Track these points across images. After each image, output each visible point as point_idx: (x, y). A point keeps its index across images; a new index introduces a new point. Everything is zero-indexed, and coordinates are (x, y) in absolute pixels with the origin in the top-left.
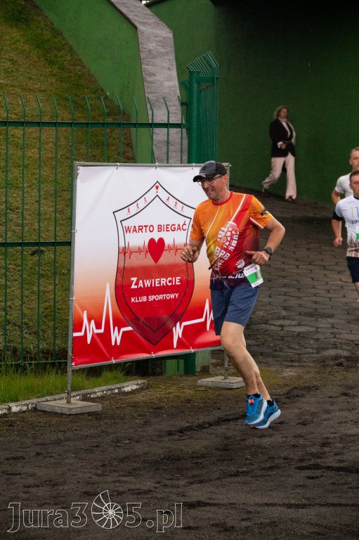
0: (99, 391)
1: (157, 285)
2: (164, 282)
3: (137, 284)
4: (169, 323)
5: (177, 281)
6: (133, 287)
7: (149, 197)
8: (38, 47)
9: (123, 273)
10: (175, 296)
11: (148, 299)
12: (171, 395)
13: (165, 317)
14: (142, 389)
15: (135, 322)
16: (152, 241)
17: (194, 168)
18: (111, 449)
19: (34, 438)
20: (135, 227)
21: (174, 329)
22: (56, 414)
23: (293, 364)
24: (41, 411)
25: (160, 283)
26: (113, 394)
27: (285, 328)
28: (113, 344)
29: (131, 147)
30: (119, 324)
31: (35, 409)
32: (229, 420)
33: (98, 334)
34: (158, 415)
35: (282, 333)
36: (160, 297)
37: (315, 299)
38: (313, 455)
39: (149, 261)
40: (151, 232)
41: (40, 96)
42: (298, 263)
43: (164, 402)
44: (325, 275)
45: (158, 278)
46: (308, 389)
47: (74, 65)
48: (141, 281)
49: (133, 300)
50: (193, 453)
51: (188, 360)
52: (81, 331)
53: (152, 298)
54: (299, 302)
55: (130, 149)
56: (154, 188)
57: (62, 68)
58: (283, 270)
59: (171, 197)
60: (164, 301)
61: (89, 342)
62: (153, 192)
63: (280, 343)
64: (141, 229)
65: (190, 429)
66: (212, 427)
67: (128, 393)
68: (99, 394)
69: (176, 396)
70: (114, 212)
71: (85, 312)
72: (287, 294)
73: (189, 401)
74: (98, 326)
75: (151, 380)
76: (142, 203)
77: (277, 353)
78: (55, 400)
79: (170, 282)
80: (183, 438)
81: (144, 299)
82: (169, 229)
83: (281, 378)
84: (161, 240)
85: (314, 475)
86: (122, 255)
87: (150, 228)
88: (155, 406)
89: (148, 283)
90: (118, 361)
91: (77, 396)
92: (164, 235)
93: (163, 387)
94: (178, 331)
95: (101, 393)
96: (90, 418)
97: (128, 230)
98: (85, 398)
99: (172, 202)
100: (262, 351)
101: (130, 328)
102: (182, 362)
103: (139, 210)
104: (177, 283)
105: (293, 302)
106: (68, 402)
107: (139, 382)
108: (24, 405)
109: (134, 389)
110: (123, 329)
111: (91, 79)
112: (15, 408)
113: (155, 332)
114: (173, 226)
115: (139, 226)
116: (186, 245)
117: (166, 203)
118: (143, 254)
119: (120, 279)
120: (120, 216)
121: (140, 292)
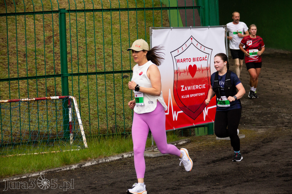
1: (194, 89)
2: (197, 87)
3: (184, 88)
4: (201, 108)
5: (204, 86)
6: (182, 90)
7: (188, 44)
9: (177, 84)
10: (203, 94)
12: (204, 145)
13: (199, 105)
14: (188, 143)
15: (184, 108)
16: (190, 66)
17: (210, 28)
18: (180, 173)
20: (181, 59)
21: (203, 111)
23: (262, 127)
25: (195, 87)
27: (254, 110)
28: (174, 120)
30: (176, 110)
34: (200, 155)
35: (253, 112)
36: (196, 95)
39: (189, 77)
40: (190, 62)
43: (201, 148)
45: (194, 85)
46: (274, 138)
48: (186, 87)
49: (182, 97)
50: (223, 172)
51: (209, 126)
53: (192, 96)
56: (190, 39)
59: (198, 43)
60: (198, 97)
62: (190, 41)
63: (253, 117)
64: (185, 61)
65: (217, 161)
66: (229, 159)
69: (207, 145)
70: (171, 52)
73: (214, 147)
76: (184, 47)
79: (200, 87)
80: (216, 165)
81: (188, 96)
82: (199, 60)
83: (257, 134)
84: (195, 66)
85: (287, 179)
86: (176, 74)
87: (189, 60)
89: (189, 88)
90: (177, 129)
92: (196, 63)
93: (199, 142)
94: (205, 112)
96: (165, 158)
97: (178, 61)
99: (199, 46)
101: (182, 112)
103: (183, 51)
104: (204, 88)
106: (153, 151)
107: (187, 140)
108: (130, 154)
109: (184, 143)
110: (178, 112)
112: (125, 156)
113: (194, 113)
114: (200, 58)
115: (184, 59)
116: (207, 68)
117: (197, 47)
118: (186, 73)
119: (176, 87)
120: (174, 54)
121: (185, 93)
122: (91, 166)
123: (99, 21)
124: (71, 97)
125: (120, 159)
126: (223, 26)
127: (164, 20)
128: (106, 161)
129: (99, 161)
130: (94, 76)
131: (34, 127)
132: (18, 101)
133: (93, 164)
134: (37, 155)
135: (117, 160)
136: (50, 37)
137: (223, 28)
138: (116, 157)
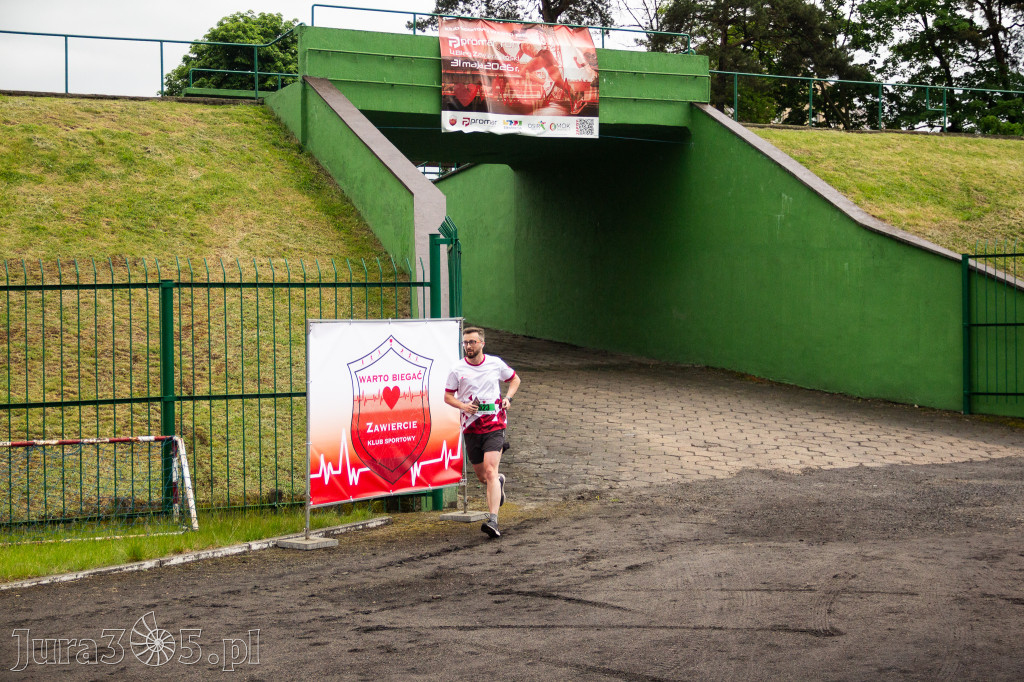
0: (342, 528)
1: (393, 429)
2: (400, 426)
3: (373, 428)
4: (407, 463)
5: (414, 425)
6: (369, 431)
7: (383, 349)
8: (327, 213)
9: (358, 419)
10: (412, 439)
11: (384, 441)
12: (410, 530)
13: (403, 458)
14: (387, 524)
15: (372, 462)
16: (387, 389)
18: (327, 581)
19: (261, 572)
20: (369, 377)
21: (412, 468)
22: (293, 549)
23: (539, 498)
24: (281, 548)
25: (396, 427)
26: (356, 530)
27: (542, 466)
28: (351, 484)
29: (410, 304)
30: (356, 466)
31: (276, 546)
32: (450, 551)
33: (336, 476)
34: (389, 548)
35: (538, 471)
36: (397, 440)
37: (578, 438)
38: (511, 581)
39: (385, 407)
40: (386, 381)
41: (327, 258)
42: (571, 406)
43: (400, 536)
44: (595, 417)
45: (394, 423)
46: (539, 521)
47: (362, 229)
48: (376, 426)
49: (369, 443)
50: (402, 581)
51: (436, 495)
52: (318, 473)
53: (388, 441)
55: (408, 306)
56: (388, 341)
57: (350, 233)
58: (557, 413)
59: (404, 349)
60: (401, 445)
61: (327, 482)
62: (387, 345)
63: (534, 479)
64: (376, 379)
65: (412, 559)
66: (432, 558)
67: (372, 529)
68: (343, 531)
69: (415, 530)
71: (322, 456)
72: (555, 435)
73: (424, 534)
74: (336, 468)
75: (398, 516)
76: (376, 356)
77: (527, 489)
78: (297, 537)
79: (406, 426)
80: (399, 568)
81: (381, 442)
82: (404, 378)
83: (520, 511)
84: (396, 389)
85: (501, 599)
86: (356, 403)
87: (386, 378)
88: (390, 539)
89: (384, 428)
90: (356, 499)
91: (320, 533)
92: (398, 383)
93: (407, 522)
94: (416, 471)
95: (345, 530)
96: (324, 552)
97: (362, 380)
98: (327, 535)
99: (406, 354)
100: (515, 487)
101: (367, 469)
102: (430, 499)
103: (373, 362)
104: (414, 427)
105: (557, 442)
106: (307, 539)
107: (384, 519)
108: (265, 543)
109: (379, 524)
110: (360, 470)
111: (377, 242)
112: (255, 546)
113: (393, 471)
114: (408, 376)
115: (373, 376)
116: (422, 392)
117: (400, 355)
118: (378, 401)
119: (355, 424)
120: (354, 367)
121: (376, 436)
122: (183, 564)
123: (283, 301)
124: (176, 438)
125: (244, 553)
126: (455, 318)
127: (403, 301)
128: (216, 555)
129: (199, 555)
130: (255, 401)
131: (124, 491)
132: (77, 443)
133: (187, 560)
134: (100, 541)
135: (236, 554)
136: (189, 326)
137: (455, 322)
138: (236, 549)
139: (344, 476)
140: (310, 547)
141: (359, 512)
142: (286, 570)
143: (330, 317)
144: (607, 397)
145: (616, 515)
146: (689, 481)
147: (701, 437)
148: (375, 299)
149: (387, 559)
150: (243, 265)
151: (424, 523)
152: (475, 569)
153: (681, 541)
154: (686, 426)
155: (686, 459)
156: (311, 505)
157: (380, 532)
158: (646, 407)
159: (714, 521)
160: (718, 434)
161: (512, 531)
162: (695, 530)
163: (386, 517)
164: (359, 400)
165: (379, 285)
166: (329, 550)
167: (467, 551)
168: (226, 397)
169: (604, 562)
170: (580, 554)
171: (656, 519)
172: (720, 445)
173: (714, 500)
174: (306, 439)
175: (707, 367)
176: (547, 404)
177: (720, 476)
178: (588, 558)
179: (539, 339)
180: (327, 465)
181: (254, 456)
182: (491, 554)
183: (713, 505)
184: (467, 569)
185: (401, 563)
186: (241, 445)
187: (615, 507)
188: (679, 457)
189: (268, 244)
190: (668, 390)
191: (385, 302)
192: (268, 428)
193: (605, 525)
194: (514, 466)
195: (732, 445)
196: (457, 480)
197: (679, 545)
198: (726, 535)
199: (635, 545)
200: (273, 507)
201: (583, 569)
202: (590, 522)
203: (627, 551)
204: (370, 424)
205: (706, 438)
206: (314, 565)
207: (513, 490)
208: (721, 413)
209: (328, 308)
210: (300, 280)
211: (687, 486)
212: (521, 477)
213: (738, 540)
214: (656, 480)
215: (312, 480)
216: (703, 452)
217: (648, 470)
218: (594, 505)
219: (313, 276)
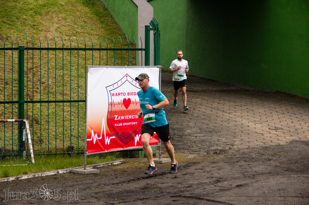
0: (101, 164)
1: (127, 119)
2: (131, 117)
3: (117, 118)
4: (133, 135)
6: (116, 119)
7: (123, 80)
8: (97, 15)
9: (111, 113)
10: (136, 123)
11: (123, 124)
12: (134, 166)
13: (131, 132)
14: (122, 163)
15: (116, 134)
17: (144, 68)
18: (94, 189)
19: (63, 184)
20: (116, 93)
21: (135, 137)
22: (79, 174)
23: (195, 153)
24: (73, 173)
25: (129, 118)
26: (108, 165)
27: (197, 138)
28: (106, 144)
30: (108, 135)
31: (70, 172)
32: (153, 177)
33: (99, 140)
34: (123, 174)
35: (195, 140)
36: (129, 124)
37: (215, 125)
38: (181, 191)
39: (123, 108)
42: (212, 109)
43: (129, 169)
44: (223, 115)
45: (128, 115)
46: (195, 163)
47: (113, 23)
48: (119, 117)
49: (115, 125)
50: (129, 190)
52: (91, 138)
53: (124, 124)
54: (207, 126)
56: (126, 76)
58: (205, 112)
59: (133, 80)
60: (131, 125)
61: (94, 143)
62: (125, 78)
63: (193, 144)
64: (120, 95)
65: (134, 180)
66: (143, 179)
67: (116, 165)
68: (102, 166)
70: (106, 87)
71: (93, 130)
72: (204, 123)
73: (140, 168)
74: (99, 136)
76: (120, 83)
77: (190, 148)
78: (80, 168)
79: (133, 117)
80: (128, 184)
81: (121, 124)
82: (133, 94)
83: (186, 159)
84: (129, 99)
85: (176, 200)
86: (110, 106)
87: (124, 94)
88: (124, 170)
89: (123, 118)
90: (108, 151)
91: (91, 166)
92: (130, 97)
93: (132, 163)
94: (137, 139)
95: (103, 165)
97: (113, 95)
98: (94, 167)
99: (134, 83)
100: (184, 147)
101: (114, 137)
103: (118, 86)
104: (137, 118)
105: (204, 126)
106: (85, 169)
107: (121, 161)
108: (65, 170)
109: (119, 164)
110: (111, 138)
111: (120, 29)
112: (61, 172)
113: (126, 139)
114: (135, 93)
115: (118, 93)
117: (132, 83)
118: (121, 105)
119: (109, 116)
120: (109, 89)
121: (119, 121)
122: (28, 179)
123: (75, 57)
124: (25, 120)
125: (56, 175)
126: (157, 66)
127: (132, 58)
128: (42, 175)
129: (35, 175)
130: (61, 104)
131: (1, 145)
133: (29, 177)
135: (52, 175)
136: (31, 68)
137: (157, 68)
138: (52, 173)
139: (103, 141)
140: (86, 173)
141: (109, 157)
142: (75, 183)
143: (97, 65)
144: (229, 105)
145: (232, 161)
146: (267, 146)
147: (273, 125)
148: (118, 56)
149: (122, 180)
150: (56, 39)
151: (140, 163)
152: (164, 185)
153: (262, 174)
154: (267, 120)
155: (266, 135)
156: (87, 154)
157: (119, 167)
158: (247, 110)
159: (278, 164)
160: (282, 123)
161: (182, 168)
162: (269, 169)
163: (122, 160)
164: (111, 104)
165: (121, 49)
166: (95, 174)
167: (161, 177)
168: (48, 102)
169: (225, 183)
170: (214, 179)
171: (251, 163)
172: (282, 129)
173: (279, 155)
174: (85, 122)
175: (277, 92)
176: (200, 108)
177: (282, 143)
178: (218, 181)
179: (197, 77)
180: (95, 134)
181: (60, 130)
182: (172, 178)
183: (278, 157)
184: (160, 185)
185: (129, 181)
186: (55, 124)
187: (231, 157)
188: (263, 134)
189: (69, 30)
190: (258, 102)
191: (123, 58)
192: (67, 117)
193: (227, 166)
194: (184, 137)
195: (288, 129)
196: (156, 143)
197: (261, 175)
198: (283, 171)
199: (241, 175)
200: (69, 154)
201: (215, 186)
202: (220, 164)
203: (236, 178)
204: (116, 116)
205: (275, 125)
206: (88, 181)
207: (183, 148)
208: (283, 114)
209: (96, 60)
210: (83, 47)
211: (266, 148)
212: (187, 143)
213: (289, 173)
214: (252, 145)
215: (87, 141)
216: (274, 132)
217: (248, 140)
218: (222, 156)
219: (89, 45)
